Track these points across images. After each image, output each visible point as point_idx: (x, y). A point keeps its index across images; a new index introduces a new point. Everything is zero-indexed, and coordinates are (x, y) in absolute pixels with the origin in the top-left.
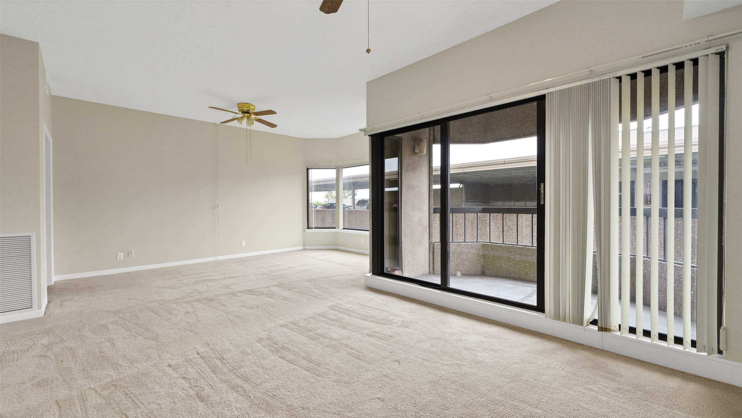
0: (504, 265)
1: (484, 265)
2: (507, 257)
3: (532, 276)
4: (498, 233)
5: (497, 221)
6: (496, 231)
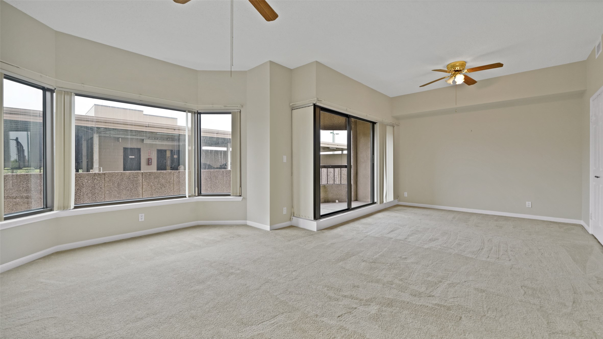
4: (151, 191)
5: (149, 181)
6: (149, 190)
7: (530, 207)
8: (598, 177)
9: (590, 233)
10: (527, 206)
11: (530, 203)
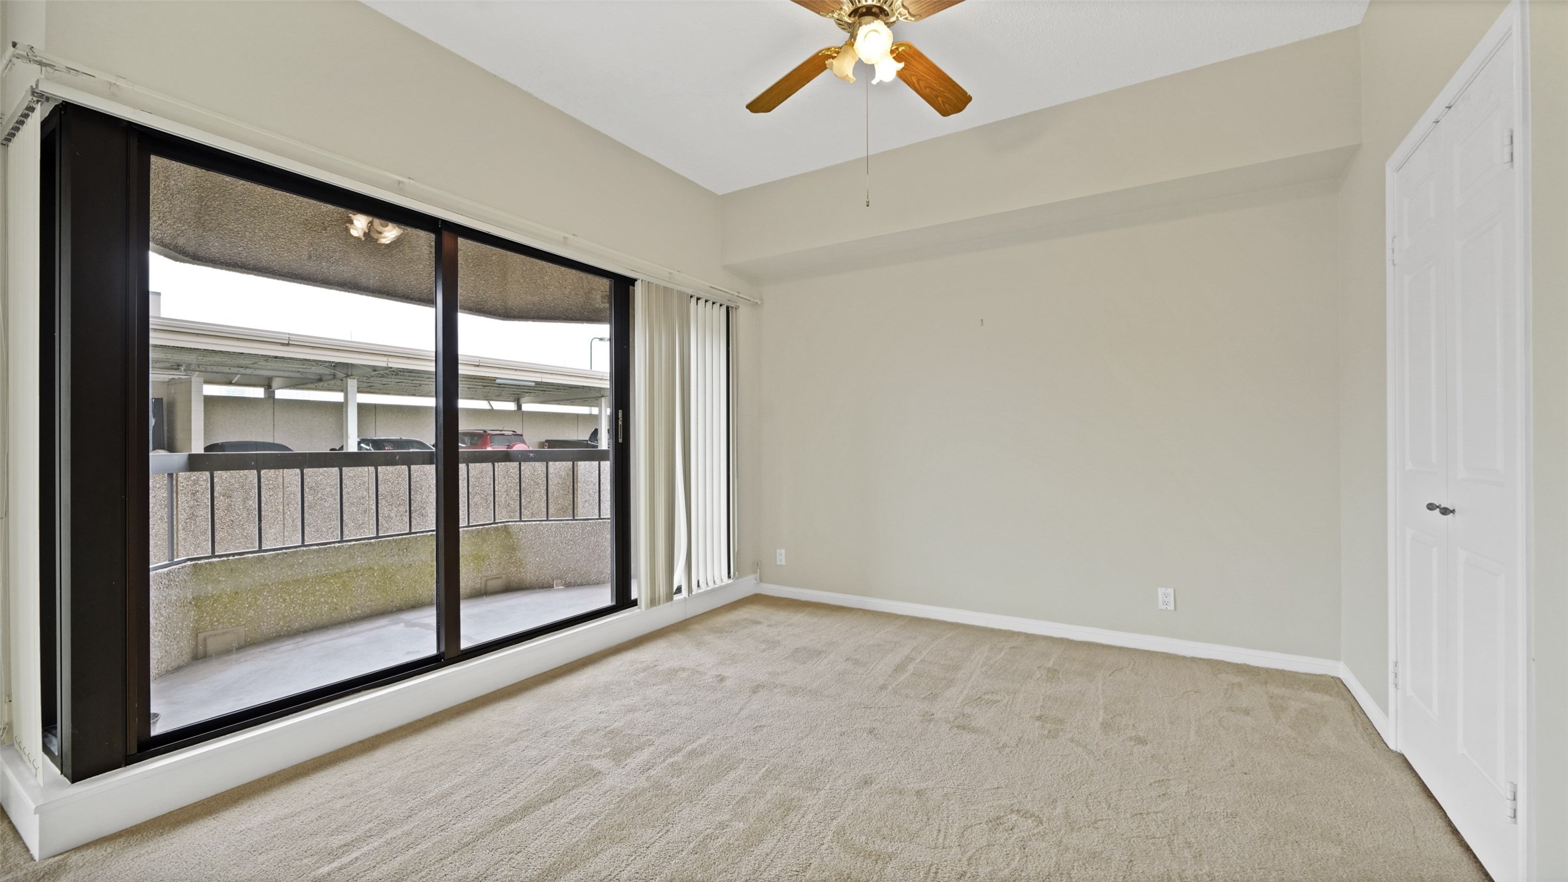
0: (272, 607)
1: (197, 629)
2: (280, 583)
3: (347, 608)
7: (1169, 608)
8: (1445, 511)
9: (1392, 746)
10: (1161, 606)
11: (1171, 591)
